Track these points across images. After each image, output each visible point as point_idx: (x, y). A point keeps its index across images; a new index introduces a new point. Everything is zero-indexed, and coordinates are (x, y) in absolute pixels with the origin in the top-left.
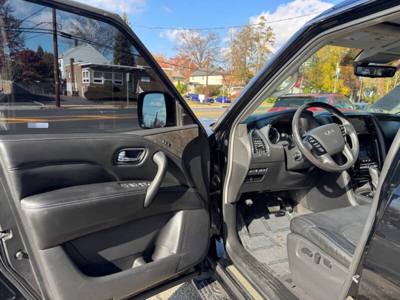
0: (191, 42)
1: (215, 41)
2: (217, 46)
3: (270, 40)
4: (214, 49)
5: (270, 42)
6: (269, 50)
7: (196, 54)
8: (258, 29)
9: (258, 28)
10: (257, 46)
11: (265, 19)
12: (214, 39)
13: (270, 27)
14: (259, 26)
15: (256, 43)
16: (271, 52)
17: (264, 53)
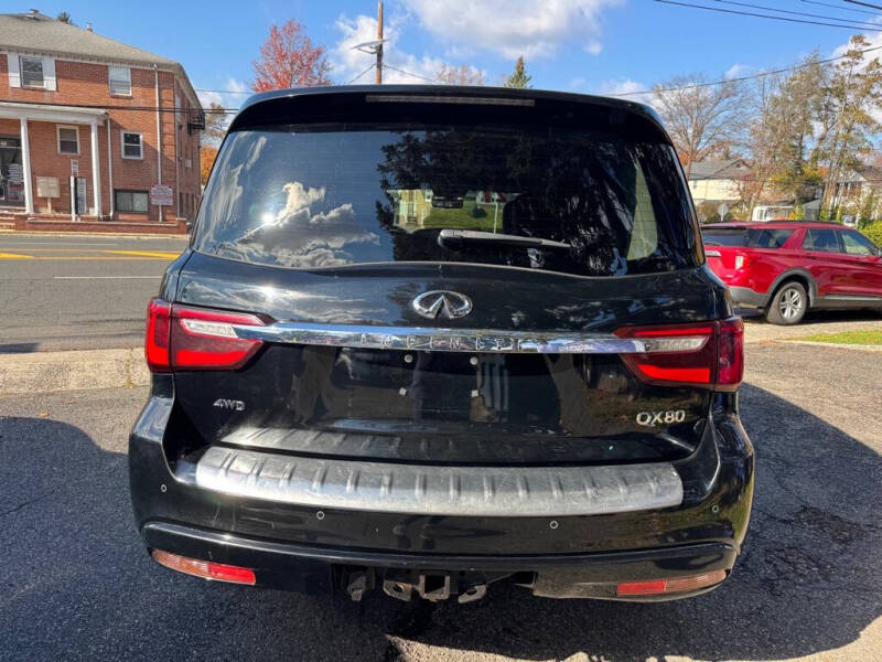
0: (675, 105)
1: (736, 99)
2: (740, 110)
3: (874, 91)
4: (732, 118)
5: (875, 96)
6: (868, 117)
7: (686, 130)
8: (842, 68)
9: (844, 64)
10: (836, 109)
11: (865, 41)
12: (735, 95)
13: (876, 60)
14: (846, 60)
15: (836, 101)
16: (874, 122)
17: (856, 125)
